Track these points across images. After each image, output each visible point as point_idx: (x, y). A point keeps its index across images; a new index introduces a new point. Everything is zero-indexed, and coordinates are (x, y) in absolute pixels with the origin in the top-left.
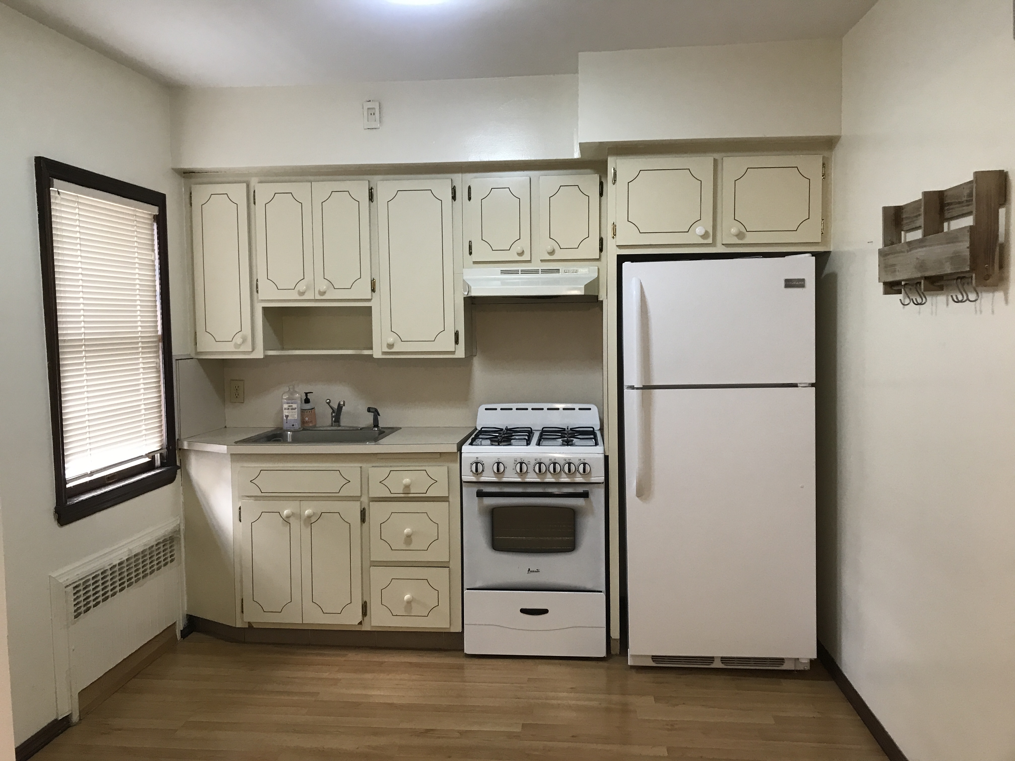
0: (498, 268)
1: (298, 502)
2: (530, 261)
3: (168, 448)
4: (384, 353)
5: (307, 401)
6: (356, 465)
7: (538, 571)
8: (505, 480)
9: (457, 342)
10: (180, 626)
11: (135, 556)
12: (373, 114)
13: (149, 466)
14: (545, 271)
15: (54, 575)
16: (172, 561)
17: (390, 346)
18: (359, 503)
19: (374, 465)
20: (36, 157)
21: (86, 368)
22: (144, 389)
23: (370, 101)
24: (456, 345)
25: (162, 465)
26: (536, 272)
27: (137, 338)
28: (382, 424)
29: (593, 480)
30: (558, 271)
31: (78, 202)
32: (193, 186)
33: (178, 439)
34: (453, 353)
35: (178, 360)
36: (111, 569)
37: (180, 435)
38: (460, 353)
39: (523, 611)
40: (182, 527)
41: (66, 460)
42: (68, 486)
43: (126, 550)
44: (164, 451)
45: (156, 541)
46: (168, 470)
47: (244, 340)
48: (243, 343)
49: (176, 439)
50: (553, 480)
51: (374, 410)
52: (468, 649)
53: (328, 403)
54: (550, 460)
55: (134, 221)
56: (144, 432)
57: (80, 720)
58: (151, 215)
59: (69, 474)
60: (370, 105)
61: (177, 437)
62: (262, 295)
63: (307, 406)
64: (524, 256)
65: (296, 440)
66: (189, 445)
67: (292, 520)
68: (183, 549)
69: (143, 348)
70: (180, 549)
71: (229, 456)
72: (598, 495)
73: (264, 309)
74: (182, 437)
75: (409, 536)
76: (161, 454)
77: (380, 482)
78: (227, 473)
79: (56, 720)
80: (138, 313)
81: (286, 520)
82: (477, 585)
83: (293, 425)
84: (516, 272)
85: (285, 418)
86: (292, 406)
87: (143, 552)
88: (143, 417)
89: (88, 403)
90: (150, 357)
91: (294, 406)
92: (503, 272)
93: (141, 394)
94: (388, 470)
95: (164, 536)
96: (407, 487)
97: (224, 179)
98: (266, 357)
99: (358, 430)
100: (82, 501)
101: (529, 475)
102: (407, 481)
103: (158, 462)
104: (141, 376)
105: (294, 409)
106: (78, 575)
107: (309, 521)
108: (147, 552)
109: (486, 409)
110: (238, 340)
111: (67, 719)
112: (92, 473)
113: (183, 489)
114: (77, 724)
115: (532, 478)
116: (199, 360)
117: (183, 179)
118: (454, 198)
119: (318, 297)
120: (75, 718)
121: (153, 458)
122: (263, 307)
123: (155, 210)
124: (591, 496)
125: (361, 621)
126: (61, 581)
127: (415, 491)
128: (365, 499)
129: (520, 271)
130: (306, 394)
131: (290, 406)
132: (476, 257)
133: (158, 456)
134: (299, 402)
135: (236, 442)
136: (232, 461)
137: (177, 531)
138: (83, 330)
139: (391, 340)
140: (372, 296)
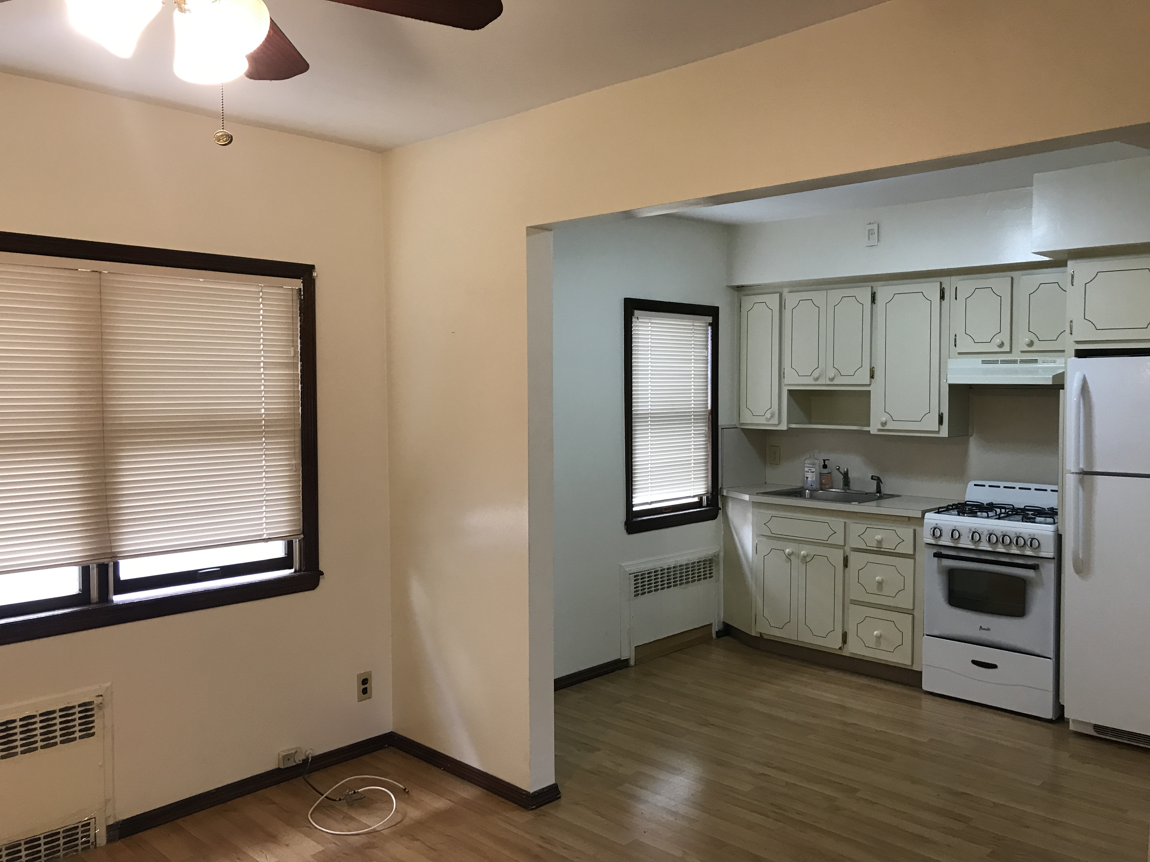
0: (979, 359)
1: (797, 544)
2: (1010, 352)
3: (712, 494)
4: (879, 430)
5: (825, 466)
6: (843, 520)
7: (989, 629)
8: (960, 545)
9: (941, 422)
10: (715, 629)
11: (680, 566)
12: (873, 233)
13: (699, 504)
14: (1023, 361)
15: (623, 565)
16: (711, 577)
17: (884, 424)
18: (842, 551)
19: (856, 522)
20: (625, 298)
21: (650, 432)
22: (694, 449)
23: (870, 224)
24: (941, 426)
25: (708, 505)
26: (1014, 362)
27: (691, 412)
28: (885, 490)
29: (1043, 554)
30: (1036, 361)
31: (651, 323)
32: (742, 297)
33: (721, 488)
34: (938, 432)
35: (723, 428)
36: (661, 571)
37: (722, 485)
38: (944, 432)
39: (974, 662)
40: (722, 554)
41: (634, 491)
42: (635, 509)
43: (674, 560)
44: (709, 495)
45: (698, 559)
46: (710, 509)
47: (772, 416)
48: (772, 417)
49: (719, 488)
50: (1003, 550)
51: (877, 478)
52: (925, 687)
53: (838, 469)
54: (1016, 534)
55: (692, 329)
56: (693, 480)
57: (635, 665)
58: (706, 323)
59: (635, 501)
60: (870, 227)
61: (720, 486)
62: (787, 381)
63: (825, 471)
64: (1004, 348)
65: (812, 497)
66: (727, 493)
67: (792, 558)
68: (722, 572)
69: (694, 419)
70: (719, 570)
71: (751, 503)
72: (1049, 570)
73: (790, 391)
74: (724, 486)
75: (880, 584)
76: (707, 497)
77: (859, 536)
78: (750, 516)
79: (620, 659)
80: (692, 394)
81: (789, 556)
82: (934, 634)
83: (812, 485)
84: (996, 362)
85: (806, 479)
86: (811, 470)
87: (686, 565)
88: (692, 469)
89: (651, 456)
90: (702, 426)
91: (813, 470)
92: (984, 362)
93: (692, 452)
94: (866, 526)
95: (705, 557)
96: (880, 542)
97: (766, 291)
98: (790, 429)
99: (863, 494)
100: (644, 520)
101: (981, 544)
102: (878, 537)
103: (705, 503)
104: (692, 439)
105: (813, 472)
106: (638, 568)
107: (805, 560)
108: (690, 566)
109: (975, 485)
110: (768, 415)
111: (627, 661)
112: (652, 503)
113: (724, 525)
114: (632, 666)
115: (985, 546)
116: (742, 429)
117: (736, 292)
118: (942, 297)
119: (829, 382)
120: (632, 662)
121: (701, 499)
122: (788, 390)
123: (710, 319)
124: (1042, 569)
125: (841, 647)
126: (627, 570)
127: (887, 546)
128: (847, 548)
129: (999, 361)
130: (824, 461)
131: (810, 470)
132: (960, 349)
133: (705, 498)
134: (818, 467)
135: (757, 494)
136: (753, 507)
137: (717, 556)
138: (650, 407)
139: (884, 419)
140: (871, 382)
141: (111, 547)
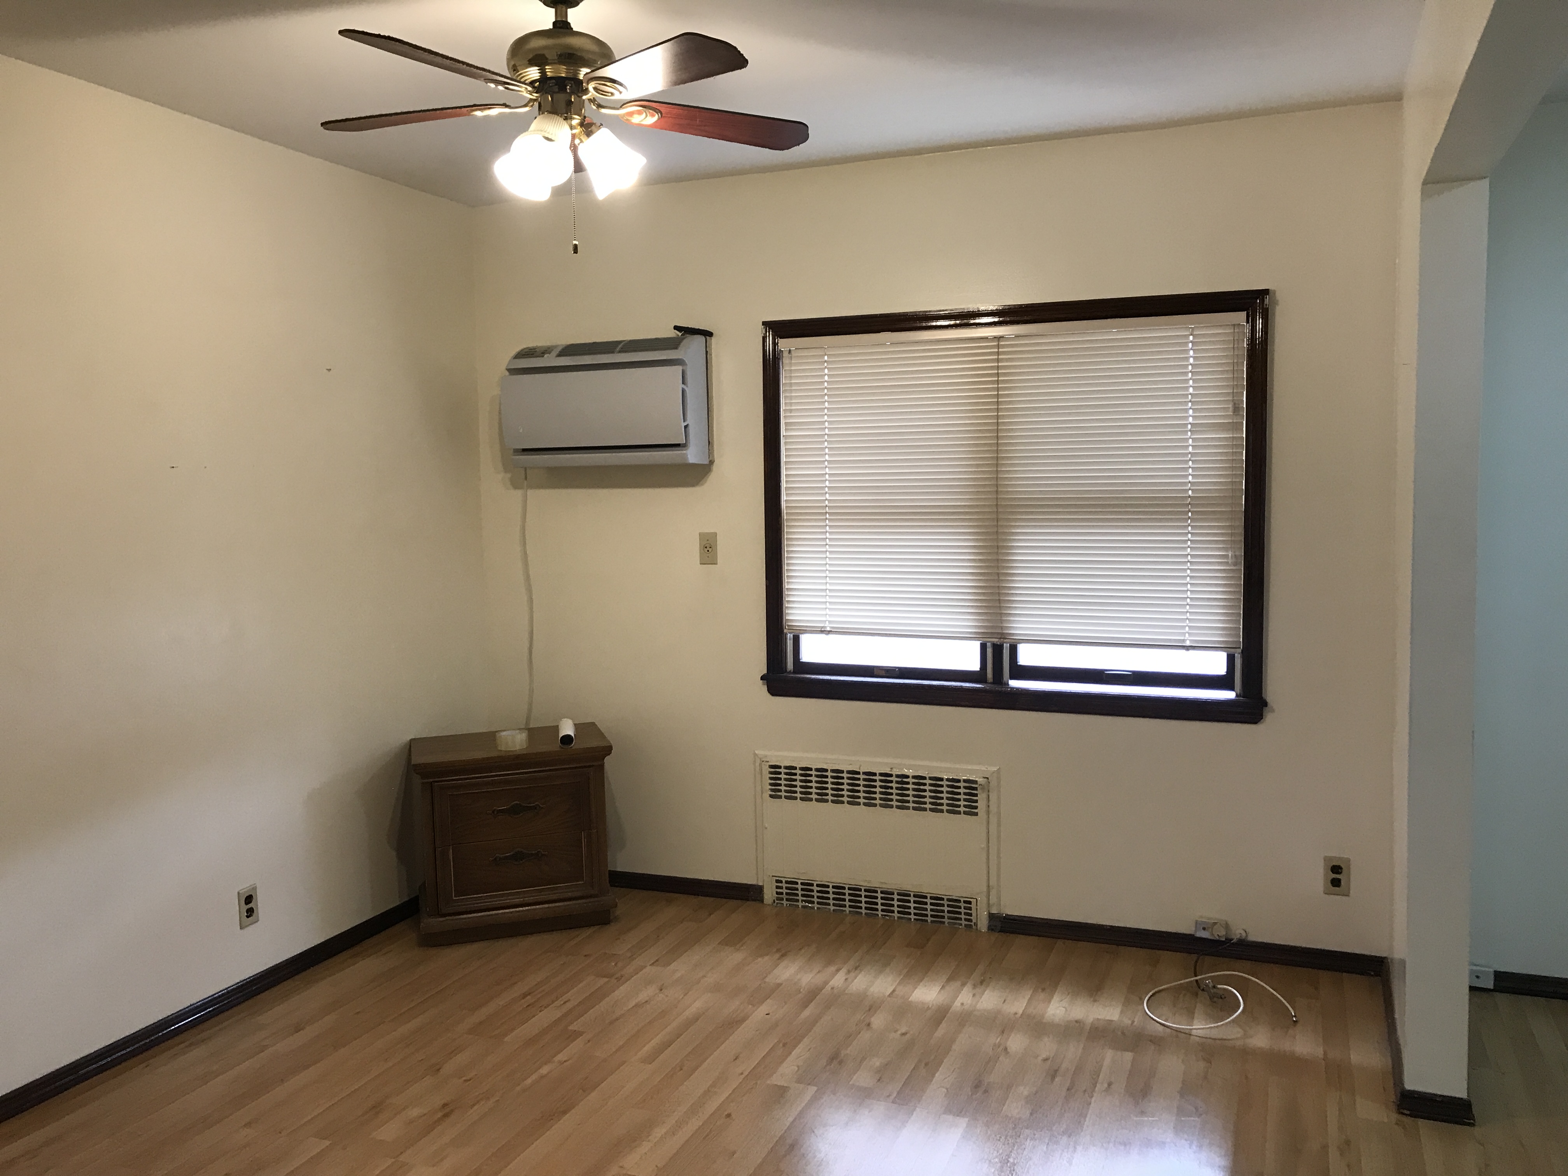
141: (1002, 628)
